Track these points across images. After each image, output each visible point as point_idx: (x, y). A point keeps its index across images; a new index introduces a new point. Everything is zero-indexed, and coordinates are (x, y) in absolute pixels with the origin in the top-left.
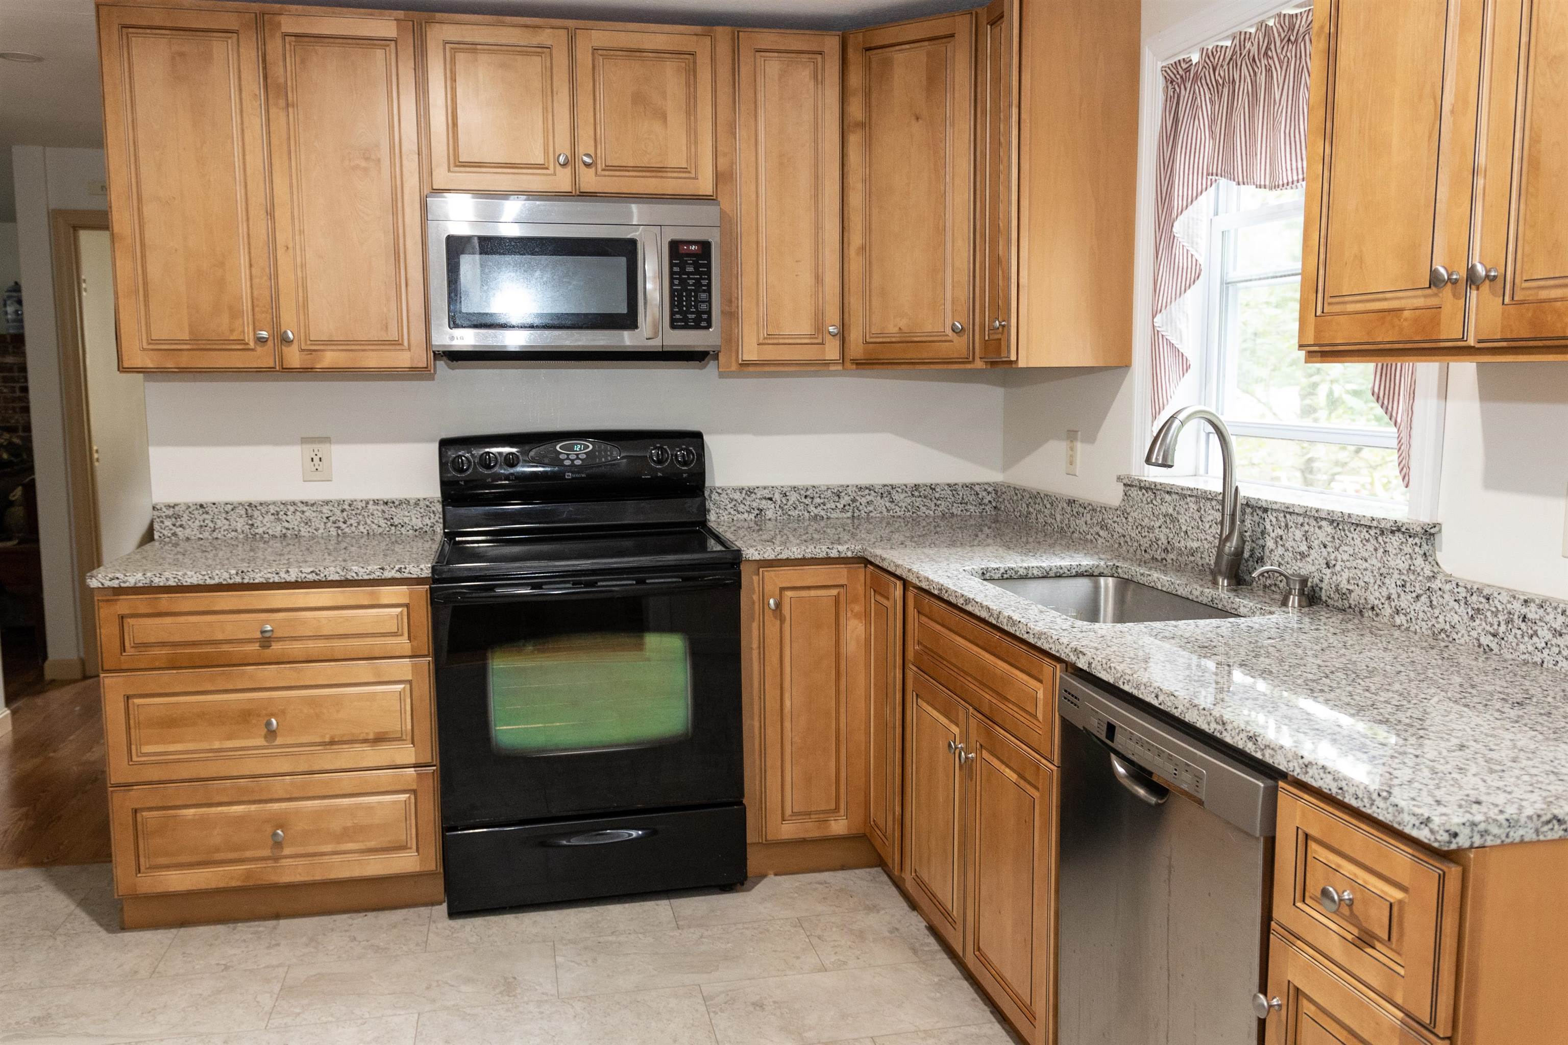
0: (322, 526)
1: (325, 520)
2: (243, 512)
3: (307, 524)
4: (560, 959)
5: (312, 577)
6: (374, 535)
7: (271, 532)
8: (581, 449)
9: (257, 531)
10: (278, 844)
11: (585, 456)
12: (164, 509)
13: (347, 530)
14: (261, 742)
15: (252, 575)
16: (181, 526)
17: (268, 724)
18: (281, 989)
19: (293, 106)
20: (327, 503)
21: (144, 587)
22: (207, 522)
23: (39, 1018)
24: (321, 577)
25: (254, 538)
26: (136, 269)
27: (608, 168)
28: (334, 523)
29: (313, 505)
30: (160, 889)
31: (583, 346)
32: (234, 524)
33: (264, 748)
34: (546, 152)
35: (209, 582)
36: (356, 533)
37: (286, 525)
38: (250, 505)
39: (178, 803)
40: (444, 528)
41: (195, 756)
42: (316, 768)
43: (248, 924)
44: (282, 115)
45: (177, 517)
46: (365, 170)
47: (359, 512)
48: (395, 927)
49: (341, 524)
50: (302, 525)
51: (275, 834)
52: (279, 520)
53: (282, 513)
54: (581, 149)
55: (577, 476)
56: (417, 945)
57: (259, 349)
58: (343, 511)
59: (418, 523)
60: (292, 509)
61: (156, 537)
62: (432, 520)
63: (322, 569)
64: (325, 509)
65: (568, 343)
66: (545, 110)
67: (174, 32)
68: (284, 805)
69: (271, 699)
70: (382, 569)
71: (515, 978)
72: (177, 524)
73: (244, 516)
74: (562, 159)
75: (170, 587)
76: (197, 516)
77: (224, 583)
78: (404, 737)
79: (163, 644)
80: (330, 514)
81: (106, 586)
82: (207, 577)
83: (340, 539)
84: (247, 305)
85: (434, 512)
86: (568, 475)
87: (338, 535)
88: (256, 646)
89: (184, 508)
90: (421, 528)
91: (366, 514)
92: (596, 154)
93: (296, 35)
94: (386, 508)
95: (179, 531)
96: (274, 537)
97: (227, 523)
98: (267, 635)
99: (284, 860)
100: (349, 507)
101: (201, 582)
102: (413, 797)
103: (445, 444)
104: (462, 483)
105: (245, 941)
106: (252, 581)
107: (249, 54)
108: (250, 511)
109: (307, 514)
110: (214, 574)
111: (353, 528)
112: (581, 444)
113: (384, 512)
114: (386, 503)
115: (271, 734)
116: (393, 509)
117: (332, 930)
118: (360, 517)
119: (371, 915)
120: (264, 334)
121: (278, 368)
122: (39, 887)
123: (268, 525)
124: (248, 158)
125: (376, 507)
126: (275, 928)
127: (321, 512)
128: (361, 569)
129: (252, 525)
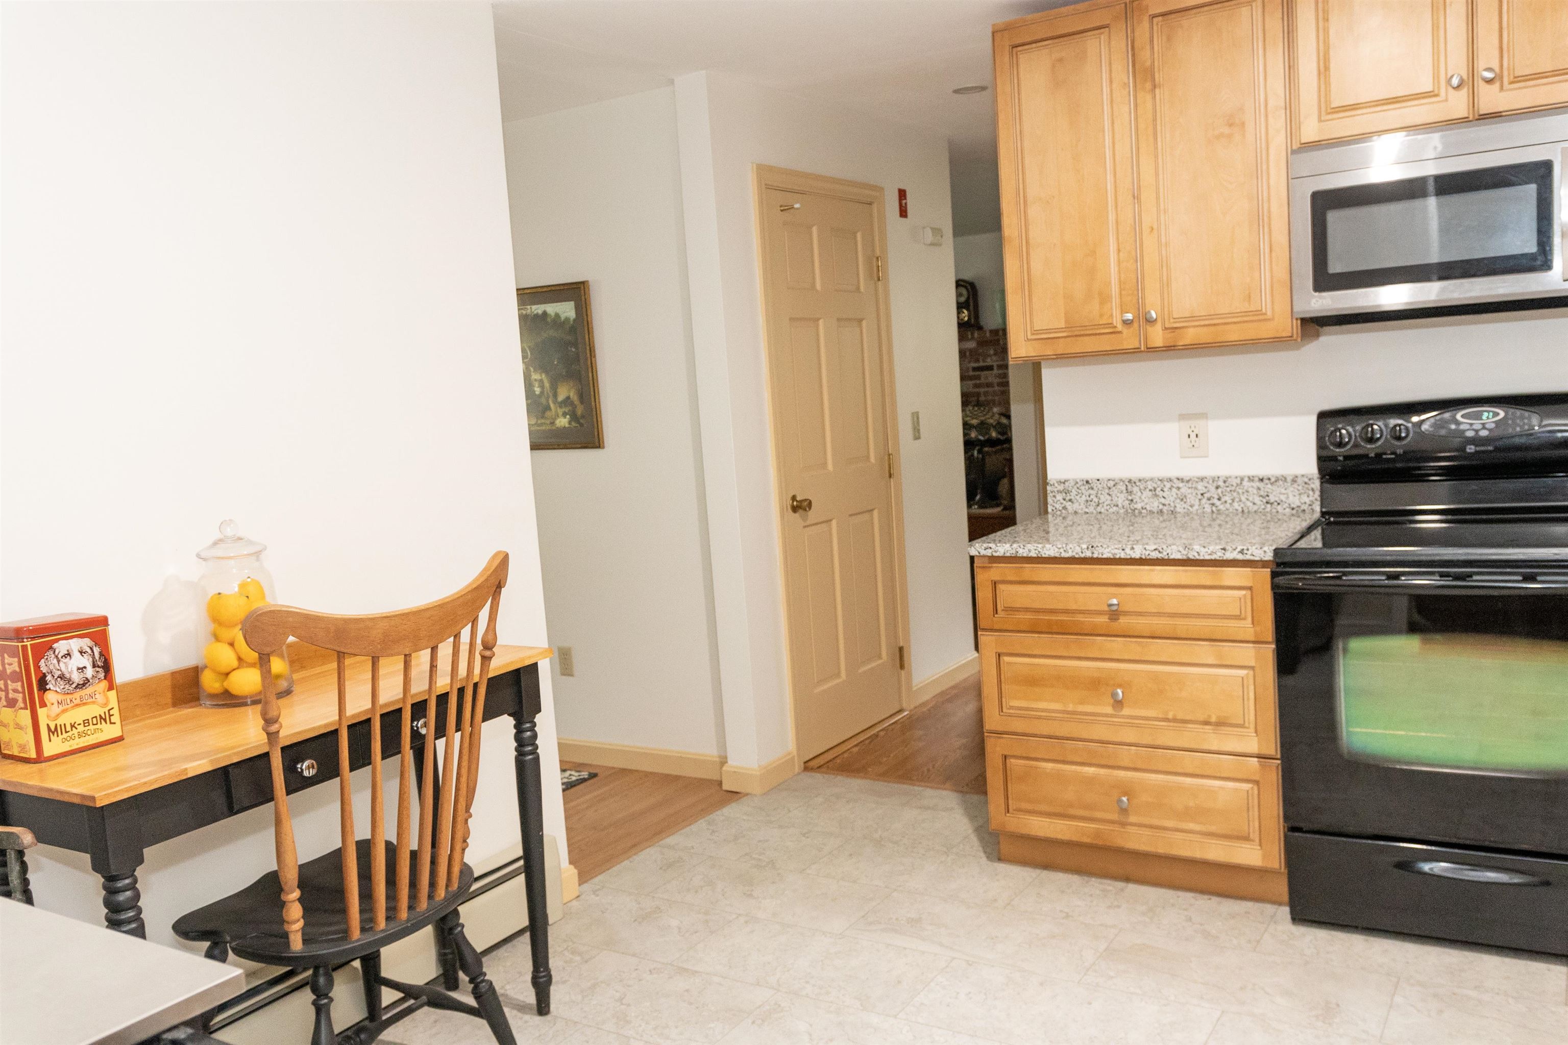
0: (1197, 502)
1: (1200, 496)
2: (1124, 488)
3: (1182, 500)
4: (1398, 999)
5: (1155, 555)
6: (1249, 512)
7: (1148, 508)
8: (1490, 417)
9: (1136, 506)
10: (1124, 811)
11: (1493, 425)
12: (1056, 485)
13: (1221, 507)
14: (1109, 710)
15: (1100, 550)
16: (1070, 500)
17: (1114, 695)
18: (1105, 950)
19: (1160, 87)
20: (1202, 479)
21: (1011, 557)
22: (1091, 497)
23: (913, 919)
24: (1164, 555)
25: (1133, 514)
26: (1022, 266)
27: (1516, 80)
28: (1209, 499)
29: (1188, 481)
30: (1024, 831)
31: (1477, 297)
32: (1115, 499)
33: (1112, 716)
34: (1436, 77)
35: (1064, 555)
36: (1231, 510)
37: (1163, 500)
38: (1130, 481)
39: (1040, 756)
40: (1322, 506)
41: (1053, 715)
42: (1159, 742)
43: (1099, 880)
44: (1149, 97)
45: (1067, 492)
46: (1230, 136)
47: (1233, 488)
48: (1233, 917)
49: (1215, 501)
50: (1178, 501)
51: (1119, 801)
52: (1156, 495)
53: (1159, 489)
54: (1481, 64)
55: (1482, 448)
56: (1249, 941)
57: (1125, 331)
58: (1217, 488)
59: (1295, 502)
60: (1168, 485)
61: (1050, 510)
62: (1311, 498)
63: (1165, 547)
64: (1200, 486)
65: (1456, 295)
66: (1435, 27)
67: (1056, 41)
68: (1130, 774)
69: (1119, 670)
70: (1224, 549)
71: (1338, 1005)
72: (1068, 498)
73: (1125, 491)
74: (1455, 81)
75: (1031, 558)
76: (1084, 491)
77: (1077, 556)
78: (1247, 725)
79: (1027, 610)
80: (1205, 490)
81: (982, 554)
82: (1062, 550)
83: (1214, 516)
84: (1115, 289)
85: (1313, 490)
86: (1471, 449)
87: (1213, 512)
88: (1104, 619)
89: (1073, 483)
90: (1299, 507)
91: (1240, 491)
92: (1501, 66)
93: (1163, 15)
94: (1261, 485)
95: (1068, 504)
96: (1151, 512)
97: (1109, 498)
98: (1115, 608)
99: (1129, 827)
100: (1222, 484)
101: (1057, 555)
102: (1256, 788)
103: (1324, 416)
104: (1341, 458)
105: (1091, 895)
106: (1100, 556)
107: (1119, 42)
108: (1129, 487)
109: (1182, 490)
110: (1068, 547)
111: (1228, 505)
112: (1488, 411)
113: (1259, 489)
114: (1262, 480)
115: (1118, 704)
116: (1269, 486)
117: (1173, 905)
118: (1235, 494)
119: (1215, 899)
120: (1129, 316)
121: (1142, 349)
122: (952, 809)
123: (1146, 501)
124: (1117, 147)
125: (1252, 484)
126: (1122, 890)
127: (1196, 488)
128: (1202, 549)
129: (1132, 500)
